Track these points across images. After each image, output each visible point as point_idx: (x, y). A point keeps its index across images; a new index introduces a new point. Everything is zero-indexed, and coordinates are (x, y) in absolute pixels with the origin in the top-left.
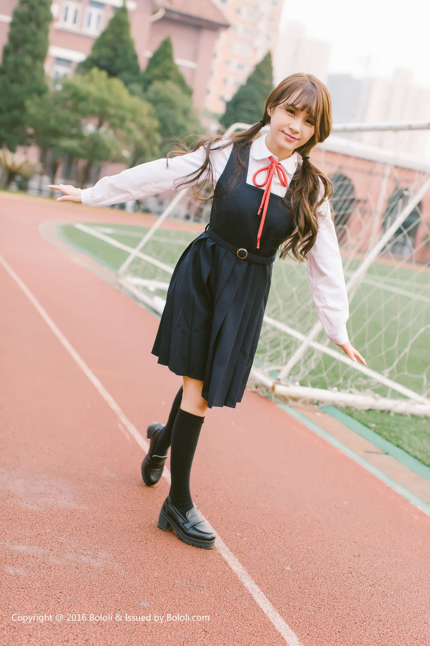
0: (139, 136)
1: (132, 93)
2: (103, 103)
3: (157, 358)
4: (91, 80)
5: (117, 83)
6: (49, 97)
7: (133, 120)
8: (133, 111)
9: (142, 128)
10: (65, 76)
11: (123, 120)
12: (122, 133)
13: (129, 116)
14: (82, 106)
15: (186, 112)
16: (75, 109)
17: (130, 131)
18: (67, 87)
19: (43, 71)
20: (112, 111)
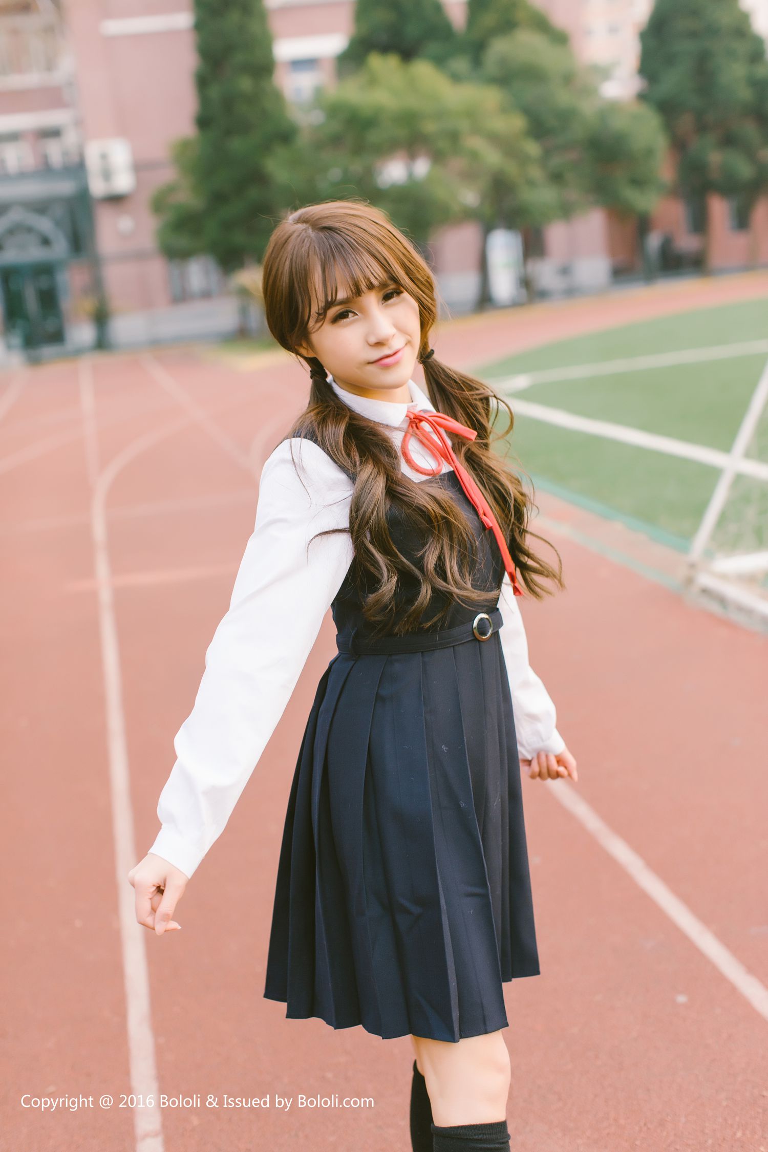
0: (492, 157)
1: (456, 78)
2: (409, 119)
3: (283, 1006)
4: (373, 81)
5: (423, 70)
6: (303, 140)
7: (476, 130)
8: (471, 114)
9: (495, 139)
10: (319, 92)
11: (454, 137)
12: (458, 163)
13: (464, 125)
14: (373, 137)
15: (568, 79)
16: (359, 149)
17: (474, 155)
18: (334, 110)
19: (278, 96)
20: (430, 127)
